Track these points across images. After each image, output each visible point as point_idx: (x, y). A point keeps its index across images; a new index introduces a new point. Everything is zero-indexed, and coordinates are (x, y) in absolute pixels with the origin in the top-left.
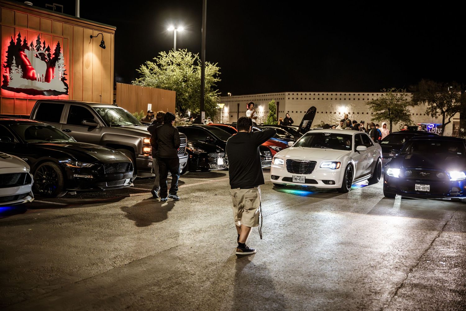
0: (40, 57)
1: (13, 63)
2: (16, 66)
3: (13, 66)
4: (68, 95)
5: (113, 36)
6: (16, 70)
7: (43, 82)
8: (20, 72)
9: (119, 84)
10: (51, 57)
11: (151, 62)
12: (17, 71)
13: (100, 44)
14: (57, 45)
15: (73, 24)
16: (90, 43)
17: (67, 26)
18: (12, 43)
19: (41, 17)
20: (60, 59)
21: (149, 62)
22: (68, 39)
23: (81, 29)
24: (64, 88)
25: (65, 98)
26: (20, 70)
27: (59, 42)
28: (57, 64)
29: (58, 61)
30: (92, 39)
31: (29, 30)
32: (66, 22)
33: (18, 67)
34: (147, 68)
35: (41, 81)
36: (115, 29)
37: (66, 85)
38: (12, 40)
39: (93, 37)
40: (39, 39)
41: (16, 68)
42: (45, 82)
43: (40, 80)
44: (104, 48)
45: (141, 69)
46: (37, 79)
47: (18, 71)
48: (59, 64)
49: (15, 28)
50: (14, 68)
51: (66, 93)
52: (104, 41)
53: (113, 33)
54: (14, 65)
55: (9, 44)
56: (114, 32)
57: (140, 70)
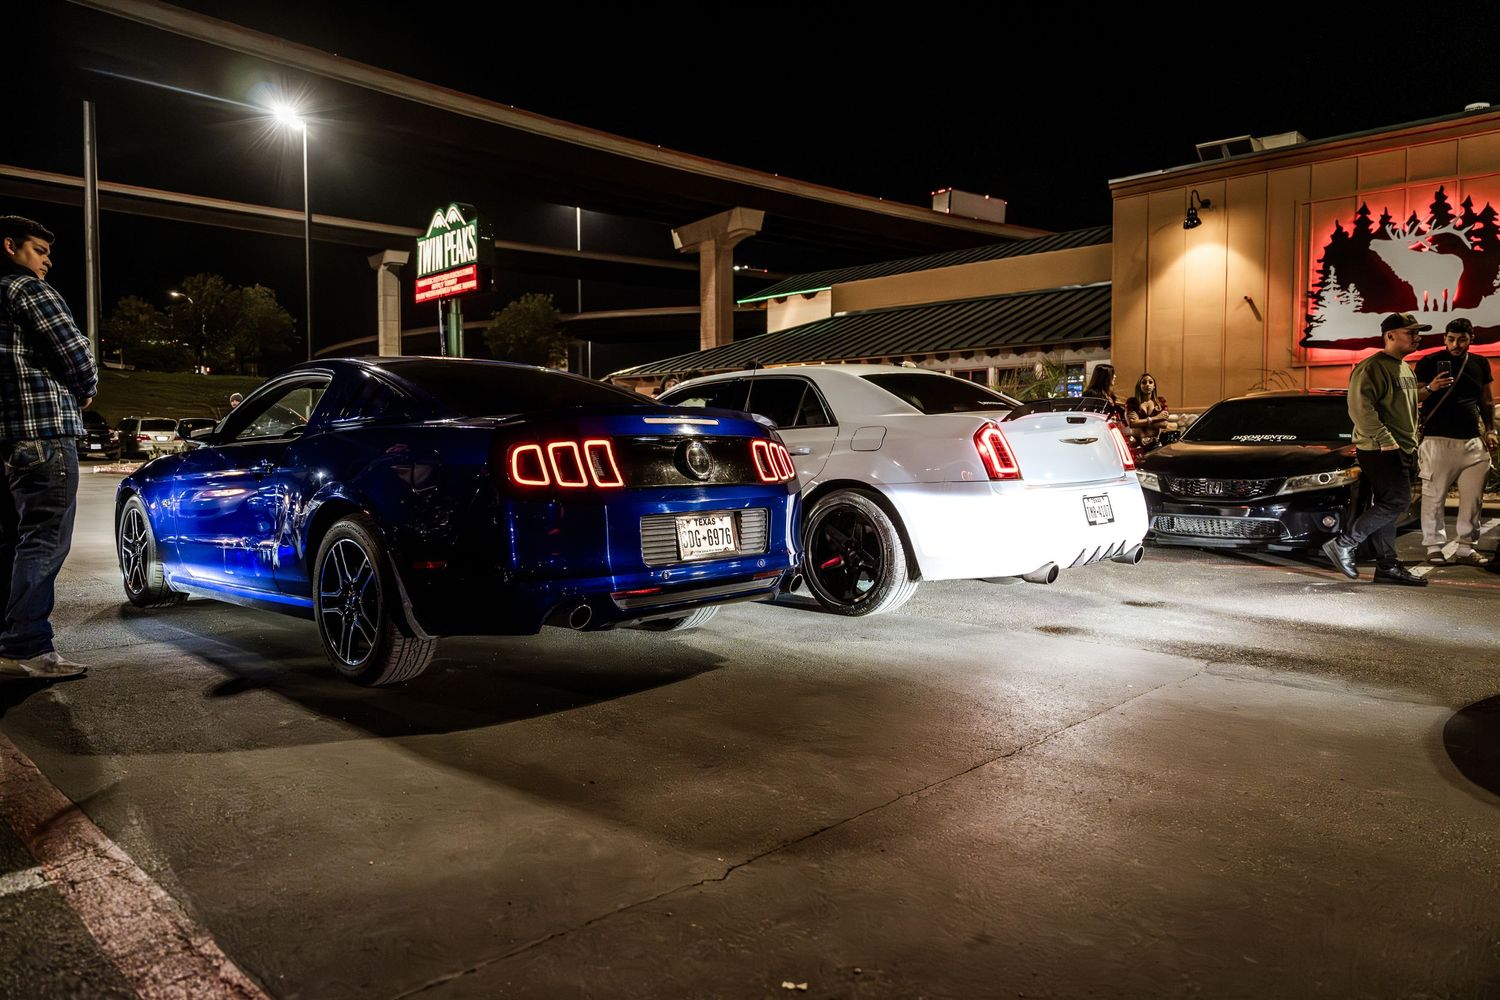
1: (1328, 284)
2: (1338, 289)
3: (1328, 290)
6: (1339, 296)
7: (1445, 310)
8: (1352, 301)
12: (1341, 298)
18: (1339, 235)
19: (1461, 138)
26: (1353, 294)
31: (1407, 186)
33: (1344, 287)
35: (1436, 308)
38: (1339, 229)
40: (1440, 197)
41: (1339, 292)
42: (1453, 309)
43: (1431, 305)
46: (1422, 307)
47: (1345, 300)
49: (1357, 197)
50: (1331, 295)
54: (1332, 286)
55: (1327, 240)
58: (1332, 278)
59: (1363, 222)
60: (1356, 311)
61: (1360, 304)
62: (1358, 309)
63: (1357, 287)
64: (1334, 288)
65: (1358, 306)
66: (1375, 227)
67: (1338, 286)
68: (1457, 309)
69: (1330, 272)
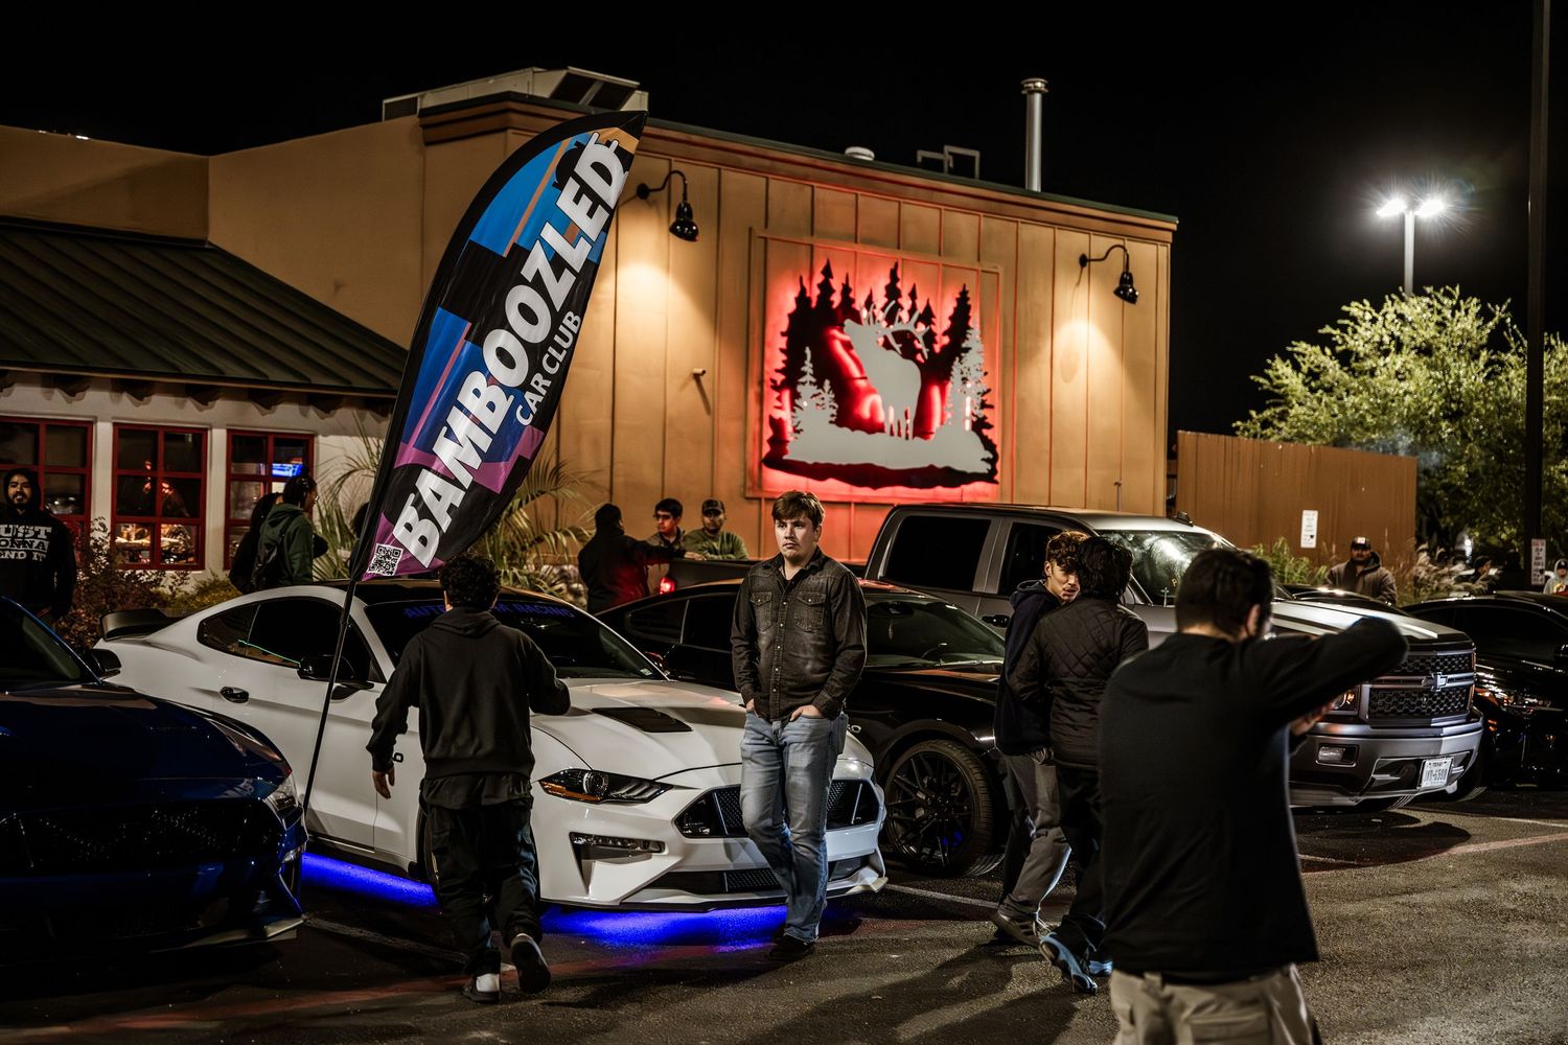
0: (897, 347)
1: (804, 374)
2: (815, 384)
3: (804, 384)
4: (996, 482)
5: (1164, 252)
6: (815, 396)
7: (907, 438)
8: (827, 405)
9: (1186, 437)
10: (936, 343)
11: (1313, 343)
12: (817, 400)
13: (1117, 285)
14: (958, 300)
15: (1014, 218)
16: (1078, 284)
17: (996, 224)
18: (802, 299)
19: (902, 200)
20: (967, 350)
21: (1302, 346)
22: (997, 274)
23: (1046, 233)
24: (983, 459)
25: (986, 495)
26: (828, 396)
27: (964, 286)
28: (956, 368)
29: (961, 358)
30: (1086, 269)
31: (859, 248)
32: (989, 213)
33: (820, 385)
34: (1297, 367)
35: (899, 434)
36: (1174, 227)
37: (988, 444)
38: (803, 290)
39: (1090, 260)
40: (894, 277)
41: (814, 390)
43: (895, 430)
44: (1132, 299)
45: (1270, 372)
46: (887, 429)
47: (821, 402)
48: (965, 371)
49: (812, 246)
50: (806, 389)
51: (989, 477)
52: (1130, 275)
53: (1164, 242)
54: (808, 378)
55: (790, 305)
56: (1169, 236)
57: (1267, 377)
58: (808, 367)
59: (826, 288)
60: (831, 422)
61: (834, 412)
62: (833, 419)
63: (833, 387)
64: (811, 383)
65: (833, 416)
66: (836, 299)
67: (814, 380)
68: (916, 438)
69: (804, 357)
